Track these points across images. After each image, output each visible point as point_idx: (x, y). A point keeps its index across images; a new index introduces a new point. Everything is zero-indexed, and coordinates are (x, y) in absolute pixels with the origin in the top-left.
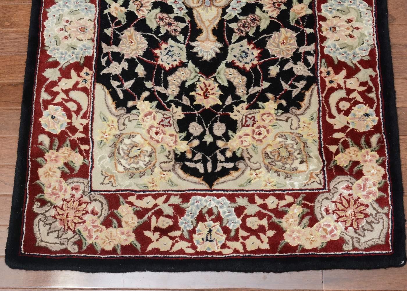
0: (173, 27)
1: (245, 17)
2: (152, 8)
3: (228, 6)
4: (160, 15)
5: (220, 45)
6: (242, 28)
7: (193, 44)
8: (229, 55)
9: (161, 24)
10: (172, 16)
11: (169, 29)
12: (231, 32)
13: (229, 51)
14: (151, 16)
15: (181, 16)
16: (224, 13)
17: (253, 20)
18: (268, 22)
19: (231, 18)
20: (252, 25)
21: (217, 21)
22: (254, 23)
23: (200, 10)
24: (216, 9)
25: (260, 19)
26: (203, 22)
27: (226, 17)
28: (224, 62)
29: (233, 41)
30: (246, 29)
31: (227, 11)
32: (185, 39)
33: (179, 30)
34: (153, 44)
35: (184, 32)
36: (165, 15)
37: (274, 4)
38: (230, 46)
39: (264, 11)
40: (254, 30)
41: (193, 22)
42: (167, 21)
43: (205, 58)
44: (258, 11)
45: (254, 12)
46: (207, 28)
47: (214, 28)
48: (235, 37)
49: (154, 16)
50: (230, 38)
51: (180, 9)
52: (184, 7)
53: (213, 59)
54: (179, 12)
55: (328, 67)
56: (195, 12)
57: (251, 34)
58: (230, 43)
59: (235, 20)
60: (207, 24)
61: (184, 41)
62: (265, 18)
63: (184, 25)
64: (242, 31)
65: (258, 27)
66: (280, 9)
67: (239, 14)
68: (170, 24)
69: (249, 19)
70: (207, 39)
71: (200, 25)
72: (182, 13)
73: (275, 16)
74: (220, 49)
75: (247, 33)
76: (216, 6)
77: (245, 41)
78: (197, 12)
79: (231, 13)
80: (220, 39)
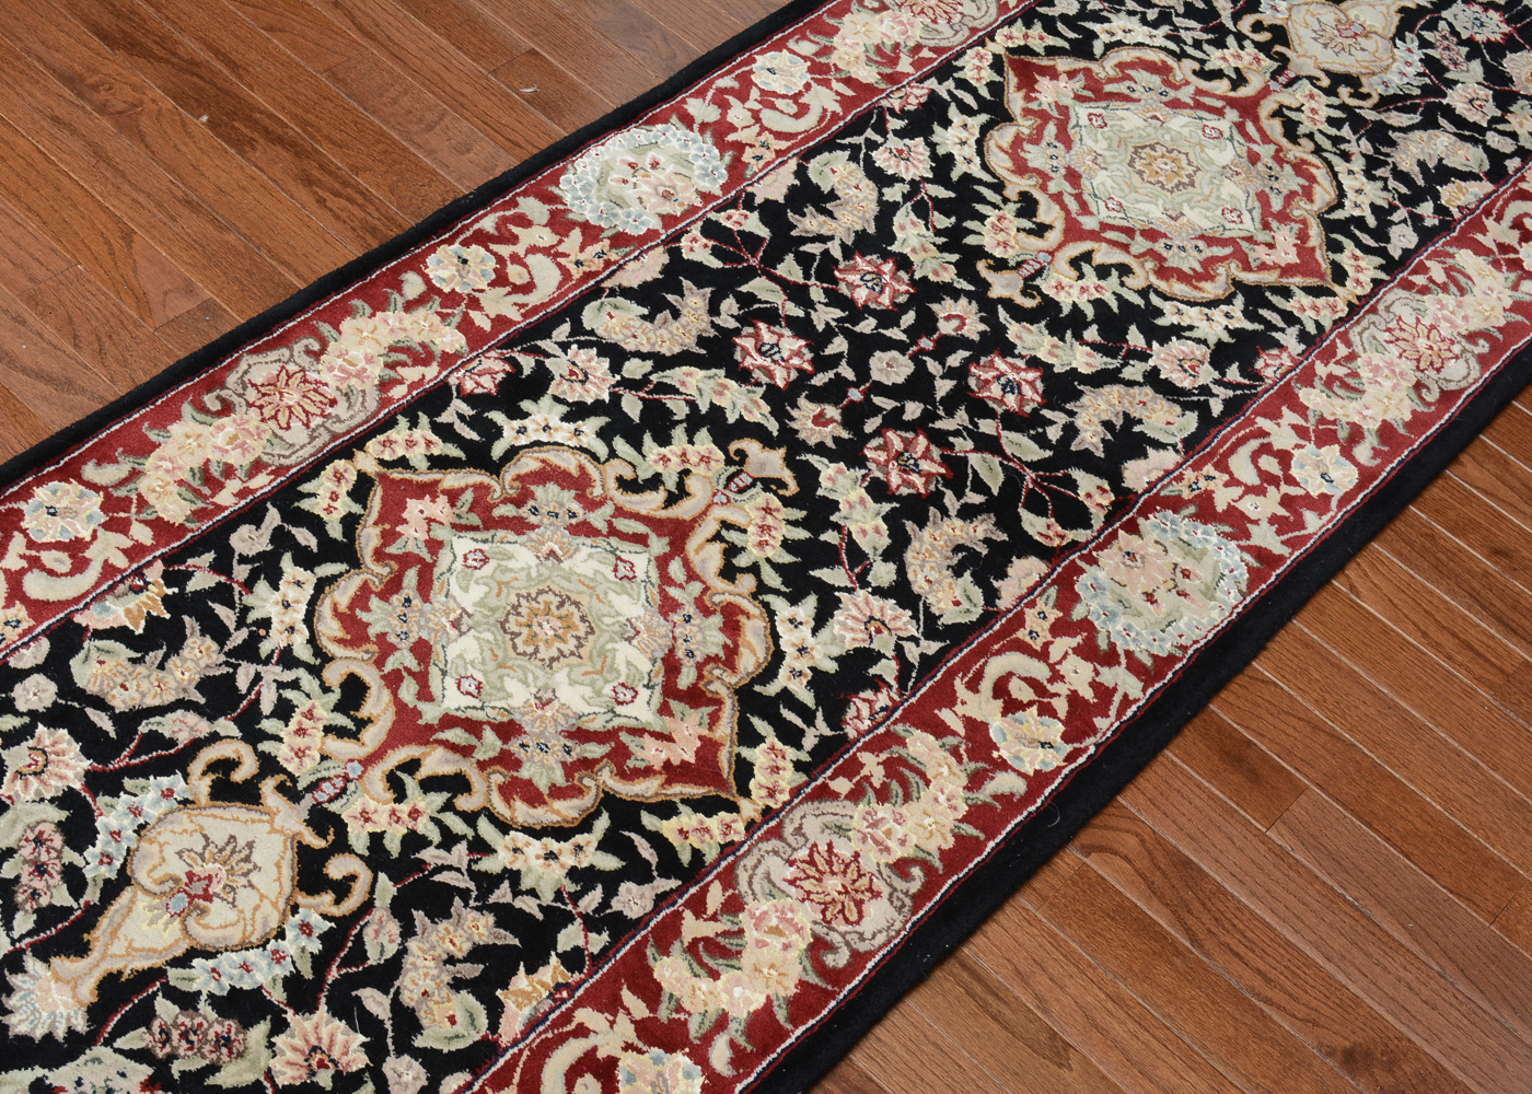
0: (38, 884)
1: (213, 1015)
2: (52, 801)
3: (209, 954)
4: (48, 829)
5: (81, 1026)
6: (175, 1034)
7: (31, 963)
8: (71, 1065)
9: (27, 851)
10: (70, 856)
11: (24, 880)
12: (144, 1016)
13: (82, 1058)
14: (29, 813)
15: (89, 876)
16: (183, 961)
17: (225, 1041)
18: (248, 1078)
19: (184, 987)
20: (207, 1048)
21: (143, 964)
22: (217, 1047)
23: (143, 901)
24: (179, 934)
25: (240, 1055)
26: (114, 935)
27: (174, 975)
28: (39, 1072)
29: (120, 1043)
30: (184, 1044)
31: (196, 962)
32: (30, 934)
33: (44, 901)
35: (48, 916)
36: (58, 840)
37: (314, 1049)
38: (100, 1050)
39: (271, 1045)
40: (196, 1064)
41: (92, 915)
42: (44, 857)
43: (11, 1020)
44: (263, 1028)
45: (247, 1024)
46: (104, 957)
47: (120, 973)
48: (134, 1039)
49: (32, 820)
50: (120, 1030)
51: (107, 858)
52: (118, 864)
53: (25, 1040)
54: (94, 863)
56: (126, 895)
57: (176, 1068)
58: (108, 1043)
59: (187, 1001)
60: (118, 948)
61: (22, 937)
62: (254, 1063)
63: (69, 901)
64: (168, 1039)
65: (214, 1068)
66: (313, 1074)
67: (211, 996)
68: (40, 870)
69: (217, 1028)
70: (73, 983)
71: (99, 936)
72: (96, 871)
73: (281, 1081)
74: (71, 1032)
75: (172, 1057)
76: (185, 929)
77: (145, 1071)
78: (132, 901)
79: (198, 978)
80: (97, 1013)
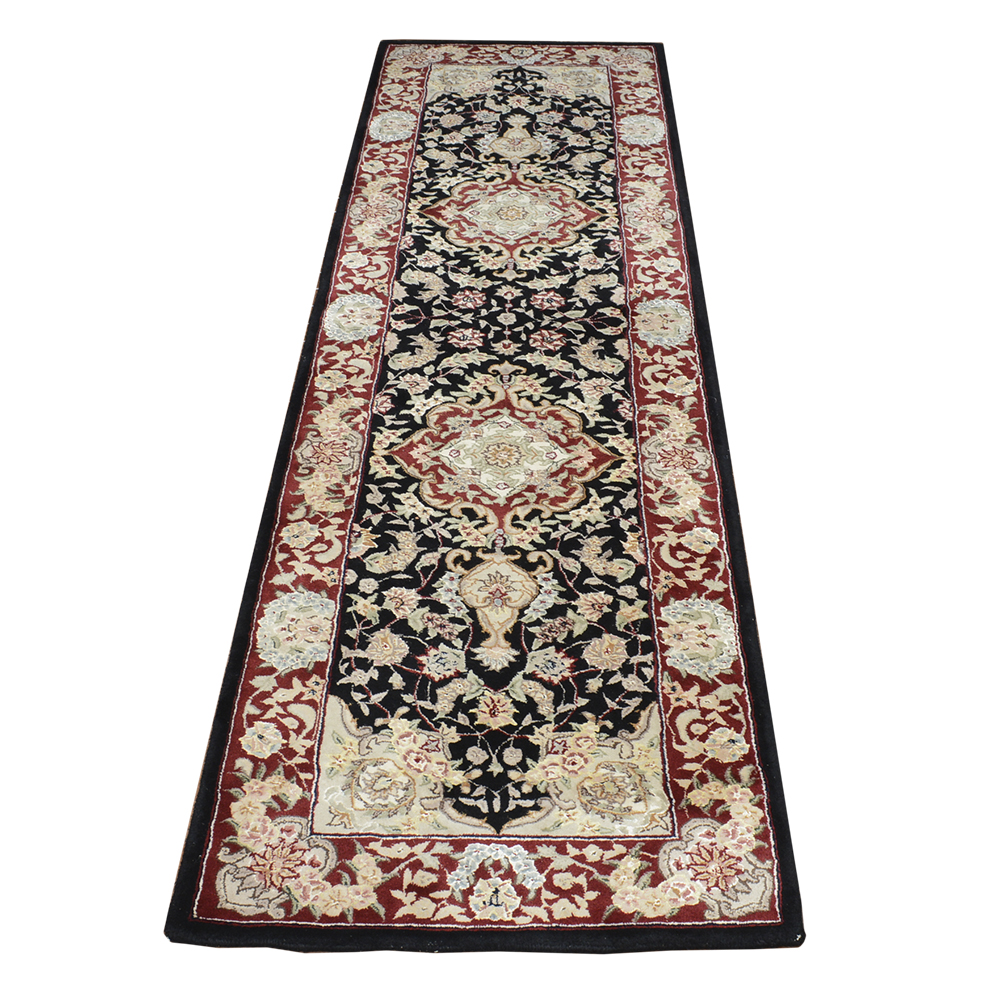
0: (446, 631)
1: (551, 620)
2: (418, 607)
3: (528, 607)
4: (429, 615)
5: (517, 653)
6: (547, 633)
7: (475, 650)
8: (527, 664)
9: (430, 625)
10: (446, 616)
11: (441, 632)
12: (531, 637)
13: (529, 660)
14: (416, 615)
15: (460, 616)
16: (522, 614)
17: (564, 624)
18: (585, 627)
19: (531, 620)
20: (562, 629)
21: (512, 624)
22: (565, 627)
23: (486, 610)
24: (510, 610)
25: (574, 623)
26: (490, 625)
27: (523, 620)
28: (522, 673)
29: (533, 648)
30: (554, 634)
31: (526, 612)
32: (464, 644)
33: (456, 633)
34: (417, 649)
35: (463, 636)
36: (436, 615)
37: (593, 605)
38: (530, 655)
39: (579, 614)
40: (565, 635)
41: (476, 625)
42: (439, 623)
43: (493, 667)
44: (570, 613)
45: (564, 614)
46: (496, 632)
47: (507, 632)
48: (537, 644)
49: (420, 616)
50: (530, 646)
51: (458, 609)
52: (464, 607)
53: (504, 669)
54: (456, 613)
55: (673, 681)
56: (479, 612)
57: (560, 640)
58: (530, 650)
59: (538, 623)
60: (497, 627)
61: (463, 647)
62: (580, 621)
63: (464, 627)
64: (547, 637)
65: (571, 632)
66: (602, 611)
67: (543, 617)
68: (442, 626)
69: (557, 623)
70: (497, 645)
71: (485, 628)
72: (462, 614)
73: (595, 620)
74: (515, 657)
75: (555, 639)
76: (510, 607)
77: (552, 649)
78: (483, 612)
79: (531, 615)
80: (515, 645)
